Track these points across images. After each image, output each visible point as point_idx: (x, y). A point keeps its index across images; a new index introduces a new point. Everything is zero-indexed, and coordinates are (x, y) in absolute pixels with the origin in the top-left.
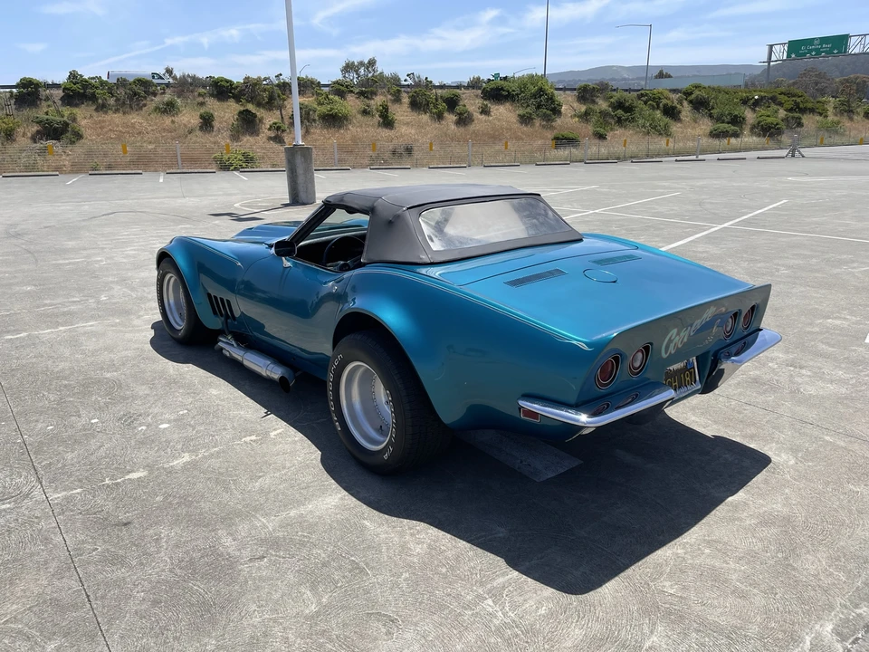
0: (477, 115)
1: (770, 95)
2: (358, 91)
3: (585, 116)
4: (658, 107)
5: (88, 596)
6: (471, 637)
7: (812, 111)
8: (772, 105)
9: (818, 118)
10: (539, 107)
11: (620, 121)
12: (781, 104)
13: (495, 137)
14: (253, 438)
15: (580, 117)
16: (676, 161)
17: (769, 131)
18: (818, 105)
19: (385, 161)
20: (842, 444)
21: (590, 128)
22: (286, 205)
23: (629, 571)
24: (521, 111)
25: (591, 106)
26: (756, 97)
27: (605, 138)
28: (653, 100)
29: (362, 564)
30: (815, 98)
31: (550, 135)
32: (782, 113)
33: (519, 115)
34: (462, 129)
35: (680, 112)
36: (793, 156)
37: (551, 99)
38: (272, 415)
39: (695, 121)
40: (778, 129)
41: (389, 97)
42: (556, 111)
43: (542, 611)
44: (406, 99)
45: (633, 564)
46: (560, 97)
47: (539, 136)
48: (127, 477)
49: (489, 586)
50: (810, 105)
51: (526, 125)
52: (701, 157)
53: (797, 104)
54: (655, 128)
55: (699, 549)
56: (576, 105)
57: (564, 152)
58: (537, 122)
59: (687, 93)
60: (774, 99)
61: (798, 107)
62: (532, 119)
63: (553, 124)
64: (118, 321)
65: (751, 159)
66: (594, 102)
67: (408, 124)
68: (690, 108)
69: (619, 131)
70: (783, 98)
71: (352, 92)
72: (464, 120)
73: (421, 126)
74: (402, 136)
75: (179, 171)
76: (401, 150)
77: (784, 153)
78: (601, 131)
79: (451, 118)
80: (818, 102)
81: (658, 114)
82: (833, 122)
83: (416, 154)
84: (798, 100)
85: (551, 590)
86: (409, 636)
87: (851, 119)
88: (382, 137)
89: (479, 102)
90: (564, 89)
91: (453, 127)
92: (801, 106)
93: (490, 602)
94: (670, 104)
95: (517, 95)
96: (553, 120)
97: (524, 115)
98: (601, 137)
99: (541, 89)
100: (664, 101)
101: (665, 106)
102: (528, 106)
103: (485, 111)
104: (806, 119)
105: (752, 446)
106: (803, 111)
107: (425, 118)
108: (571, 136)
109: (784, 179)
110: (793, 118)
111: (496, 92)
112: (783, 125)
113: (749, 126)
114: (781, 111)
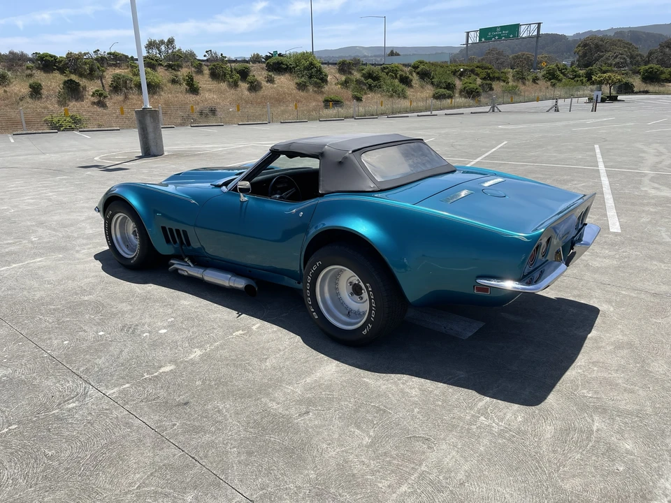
0: (264, 83)
1: (470, 68)
2: (166, 64)
3: (345, 84)
4: (396, 77)
5: (193, 458)
6: (486, 441)
7: (498, 79)
8: (472, 75)
9: (502, 84)
10: (310, 77)
11: (370, 88)
12: (477, 75)
13: (279, 100)
14: (241, 332)
15: (342, 84)
16: (418, 116)
17: (471, 94)
18: (502, 75)
19: (195, 120)
20: (634, 295)
21: (348, 93)
22: (140, 158)
23: (558, 387)
24: (298, 80)
25: (349, 76)
26: (462, 70)
27: (361, 100)
28: (392, 72)
29: (382, 407)
30: (499, 69)
31: (321, 98)
32: (479, 81)
33: (297, 83)
34: (253, 94)
35: (411, 80)
36: (493, 111)
37: (320, 71)
38: (243, 315)
39: (422, 87)
40: (478, 92)
41: (193, 69)
42: (324, 80)
43: (520, 419)
44: (206, 71)
45: (557, 382)
46: (326, 69)
47: (313, 100)
48: (161, 371)
49: (476, 409)
50: (497, 75)
51: (303, 91)
52: (434, 113)
53: (488, 74)
54: (395, 92)
55: (590, 368)
56: (338, 75)
57: (332, 111)
58: (311, 88)
59: (415, 67)
60: (472, 71)
61: (489, 77)
62: (307, 86)
63: (323, 90)
64: (61, 256)
65: (467, 114)
66: (350, 73)
67: (210, 90)
68: (418, 78)
69: (370, 95)
70: (478, 70)
71: (161, 65)
72: (254, 87)
73: (221, 92)
74: (206, 100)
75: (25, 132)
76: (206, 111)
77: (487, 109)
78: (358, 95)
79: (244, 86)
80: (502, 72)
81: (396, 82)
82: (513, 86)
83: (219, 113)
84: (489, 71)
85: (517, 406)
86: (444, 447)
87: (524, 84)
88: (190, 101)
89: (265, 73)
90: (328, 64)
91: (246, 93)
92: (491, 75)
93: (482, 418)
94: (404, 75)
95: (293, 67)
96: (322, 87)
97: (300, 83)
98: (359, 99)
99: (311, 64)
100: (400, 73)
101: (401, 76)
102: (303, 76)
103: (271, 80)
104: (496, 85)
105: (582, 302)
106: (493, 79)
107: (224, 85)
108: (337, 99)
109: (496, 127)
110: (486, 84)
111: (277, 65)
112: (480, 90)
113: (458, 91)
114: (478, 79)
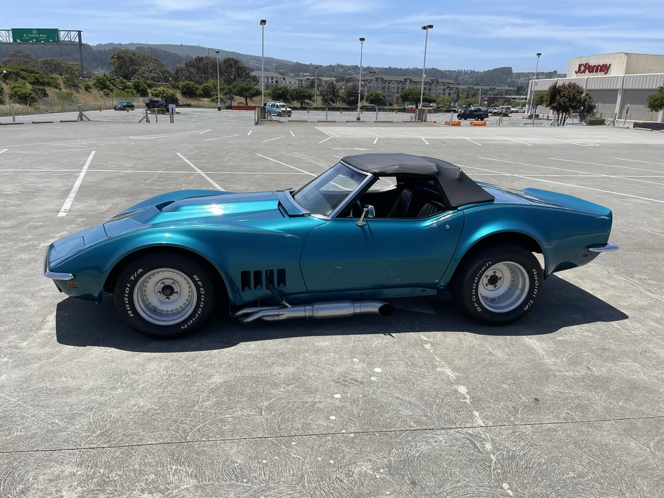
1: (15, 71)
7: (49, 84)
8: (19, 79)
9: (57, 90)
12: (24, 78)
17: (24, 99)
18: (52, 80)
26: (5, 72)
30: (47, 75)
32: (29, 87)
40: (32, 98)
50: (46, 80)
53: (37, 79)
60: (18, 75)
61: (38, 81)
70: (23, 73)
80: (51, 78)
82: (67, 94)
84: (37, 76)
87: (78, 92)
92: (40, 80)
104: (50, 91)
106: (43, 84)
110: (39, 89)
112: (34, 94)
113: (8, 95)
114: (27, 84)
